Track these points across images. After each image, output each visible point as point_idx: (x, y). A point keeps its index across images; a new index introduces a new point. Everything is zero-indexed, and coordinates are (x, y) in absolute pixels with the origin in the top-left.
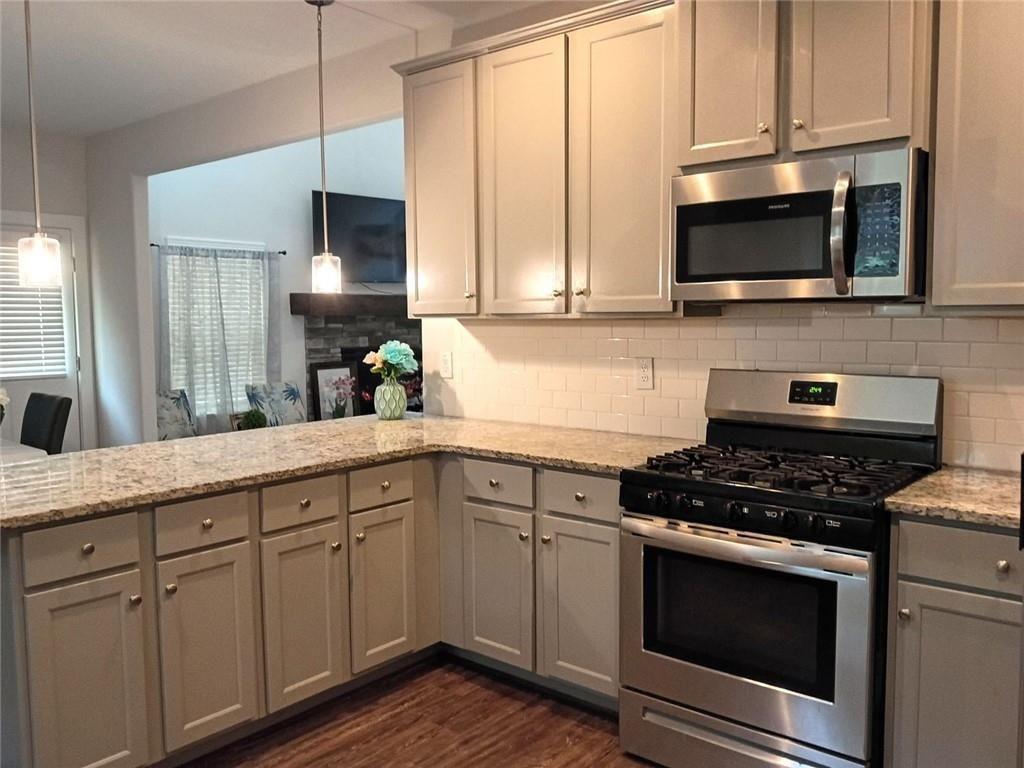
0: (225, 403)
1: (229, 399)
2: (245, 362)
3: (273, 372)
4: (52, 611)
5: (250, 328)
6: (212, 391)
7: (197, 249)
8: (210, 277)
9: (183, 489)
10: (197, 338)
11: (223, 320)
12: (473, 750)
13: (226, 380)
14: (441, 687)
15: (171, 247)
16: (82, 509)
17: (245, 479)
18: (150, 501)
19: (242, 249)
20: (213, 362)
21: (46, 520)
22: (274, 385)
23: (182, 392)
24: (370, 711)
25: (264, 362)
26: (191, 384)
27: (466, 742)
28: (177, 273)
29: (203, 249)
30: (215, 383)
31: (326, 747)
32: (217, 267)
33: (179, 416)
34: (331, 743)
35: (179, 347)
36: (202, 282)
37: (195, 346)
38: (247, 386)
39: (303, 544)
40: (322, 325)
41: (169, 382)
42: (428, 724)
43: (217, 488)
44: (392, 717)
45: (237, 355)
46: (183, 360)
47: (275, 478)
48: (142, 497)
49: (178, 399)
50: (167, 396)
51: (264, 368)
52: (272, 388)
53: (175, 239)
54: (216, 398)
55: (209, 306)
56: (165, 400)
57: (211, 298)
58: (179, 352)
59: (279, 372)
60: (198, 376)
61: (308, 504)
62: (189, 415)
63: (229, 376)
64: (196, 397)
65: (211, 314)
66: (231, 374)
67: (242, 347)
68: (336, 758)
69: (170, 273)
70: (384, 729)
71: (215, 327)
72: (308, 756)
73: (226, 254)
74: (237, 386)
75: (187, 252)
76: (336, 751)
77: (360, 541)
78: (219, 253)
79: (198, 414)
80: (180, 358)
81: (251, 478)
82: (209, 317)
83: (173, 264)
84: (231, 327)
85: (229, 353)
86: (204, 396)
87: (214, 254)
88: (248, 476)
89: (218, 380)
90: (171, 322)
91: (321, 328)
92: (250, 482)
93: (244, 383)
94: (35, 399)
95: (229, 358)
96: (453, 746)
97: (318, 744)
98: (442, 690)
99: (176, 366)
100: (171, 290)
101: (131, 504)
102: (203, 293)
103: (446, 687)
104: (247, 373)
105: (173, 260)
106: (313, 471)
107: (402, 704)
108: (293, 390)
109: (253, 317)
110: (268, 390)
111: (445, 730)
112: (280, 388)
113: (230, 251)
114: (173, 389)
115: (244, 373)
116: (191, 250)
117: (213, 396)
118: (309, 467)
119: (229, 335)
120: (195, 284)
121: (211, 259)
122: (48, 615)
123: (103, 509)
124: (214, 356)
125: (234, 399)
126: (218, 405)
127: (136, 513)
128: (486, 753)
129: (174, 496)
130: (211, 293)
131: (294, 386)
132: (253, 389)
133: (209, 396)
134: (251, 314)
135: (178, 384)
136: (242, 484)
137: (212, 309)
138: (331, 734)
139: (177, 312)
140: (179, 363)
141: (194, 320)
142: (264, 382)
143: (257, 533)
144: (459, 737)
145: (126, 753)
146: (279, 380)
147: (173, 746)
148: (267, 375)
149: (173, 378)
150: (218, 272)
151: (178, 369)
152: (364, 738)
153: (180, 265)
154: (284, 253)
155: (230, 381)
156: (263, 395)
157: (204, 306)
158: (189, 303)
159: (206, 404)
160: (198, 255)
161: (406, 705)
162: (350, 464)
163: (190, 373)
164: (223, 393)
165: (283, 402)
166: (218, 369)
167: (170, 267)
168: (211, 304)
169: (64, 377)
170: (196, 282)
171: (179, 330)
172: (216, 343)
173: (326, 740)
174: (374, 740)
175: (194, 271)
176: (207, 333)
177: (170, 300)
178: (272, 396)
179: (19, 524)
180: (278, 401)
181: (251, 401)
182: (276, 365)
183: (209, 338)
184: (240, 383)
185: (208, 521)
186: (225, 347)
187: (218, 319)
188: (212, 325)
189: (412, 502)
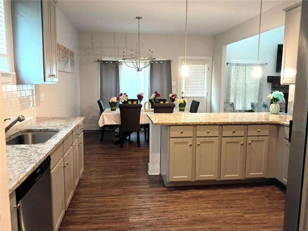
0: (244, 107)
1: (245, 106)
2: (251, 96)
3: (260, 99)
4: (175, 143)
5: (254, 86)
6: (241, 103)
7: (240, 64)
8: (244, 72)
9: (203, 122)
10: (238, 89)
11: (246, 83)
12: (271, 205)
13: (245, 100)
14: (271, 189)
15: (233, 64)
16: (181, 123)
17: (218, 122)
18: (195, 124)
19: (253, 63)
20: (242, 95)
21: (174, 124)
22: (259, 103)
23: (233, 103)
24: (249, 189)
25: (257, 96)
26: (235, 101)
27: (270, 203)
28: (234, 71)
29: (242, 64)
30: (242, 101)
31: (233, 192)
32: (246, 68)
33: (231, 109)
34: (235, 192)
35: (233, 91)
36: (241, 73)
37: (237, 91)
38: (251, 103)
39: (233, 141)
40: (277, 86)
41: (230, 100)
42: (262, 196)
43: (211, 124)
44: (254, 192)
45: (249, 94)
46: (234, 94)
47: (226, 123)
48: (194, 123)
49: (231, 105)
50: (228, 104)
51: (257, 98)
52: (259, 104)
53: (235, 61)
54: (242, 105)
55: (242, 80)
56: (228, 105)
57: (243, 78)
58: (233, 92)
59: (262, 99)
60: (238, 99)
61: (235, 131)
62: (234, 109)
63: (246, 100)
64: (236, 105)
65: (243, 82)
66: (247, 99)
67: (251, 92)
68: (235, 195)
69: (232, 71)
70: (250, 194)
71: (243, 86)
72: (228, 193)
73: (249, 65)
74: (248, 102)
75: (238, 65)
76: (235, 194)
77: (250, 144)
78: (247, 65)
79: (236, 109)
80: (233, 94)
81: (220, 123)
82: (242, 83)
83: (233, 68)
84: (248, 86)
85: (247, 93)
86: (238, 105)
87: (245, 65)
88: (219, 122)
89: (243, 100)
90: (231, 84)
91: (277, 87)
92: (219, 124)
93: (250, 102)
94: (194, 102)
95: (247, 94)
96: (266, 203)
97: (232, 191)
98: (271, 190)
99: (232, 96)
100: (232, 76)
101: (191, 124)
102: (241, 76)
103: (273, 190)
104: (252, 99)
105: (234, 67)
106: (237, 123)
107: (258, 190)
108: (265, 105)
109: (255, 83)
110: (257, 104)
111: (267, 199)
112: (262, 104)
113: (250, 64)
114: (230, 102)
115: (251, 99)
116: (239, 64)
117: (241, 105)
118: (236, 122)
119: (247, 88)
120: (239, 74)
121: (244, 66)
122: (174, 144)
123: (186, 124)
124: (242, 94)
125: (247, 106)
126: (242, 107)
127: (192, 126)
128: (274, 207)
129: (201, 124)
130: (243, 76)
131: (266, 104)
132: (253, 104)
133: (240, 105)
134: (254, 82)
135: (232, 101)
136: (217, 123)
137: (243, 80)
138: (237, 190)
139: (233, 81)
140: (232, 95)
141: (238, 83)
142: (257, 102)
143: (221, 136)
144: (269, 201)
145: (187, 177)
146: (262, 102)
147: (197, 179)
148: (258, 100)
149: (231, 99)
150: (246, 70)
151: (232, 97)
152: (243, 194)
153: (235, 68)
154: (267, 64)
155: (246, 101)
156: (256, 105)
157: (241, 80)
158: (237, 79)
159: (239, 107)
160: (240, 66)
161: (259, 190)
162: (248, 123)
163: (235, 98)
164: (244, 104)
165: (262, 108)
166: (243, 97)
167: (232, 69)
168: (243, 79)
169: (204, 97)
170: (239, 73)
171: (233, 86)
172: (243, 90)
173: (234, 191)
174: (246, 195)
175: (239, 70)
176: (241, 87)
177: (232, 78)
178: (258, 106)
179: (169, 124)
180: (260, 108)
181: (252, 107)
182: (261, 97)
183: (241, 89)
184: (249, 102)
185: (208, 131)
186: (246, 91)
187: (244, 83)
188: (243, 85)
189: (268, 137)
